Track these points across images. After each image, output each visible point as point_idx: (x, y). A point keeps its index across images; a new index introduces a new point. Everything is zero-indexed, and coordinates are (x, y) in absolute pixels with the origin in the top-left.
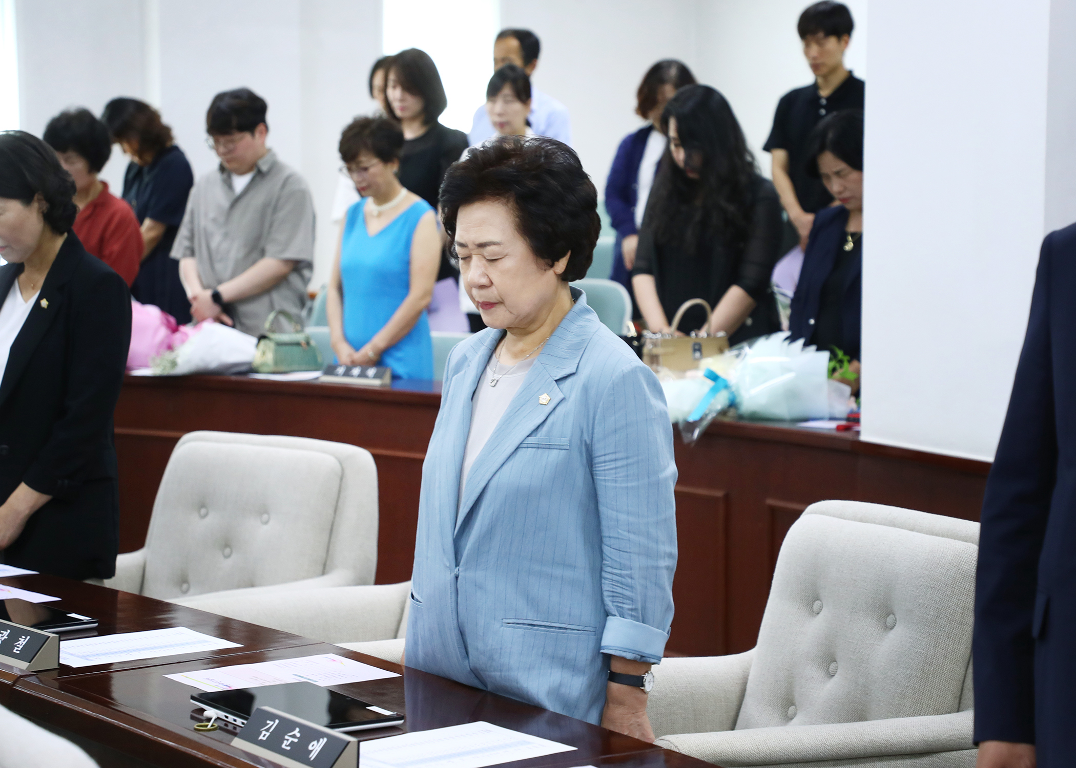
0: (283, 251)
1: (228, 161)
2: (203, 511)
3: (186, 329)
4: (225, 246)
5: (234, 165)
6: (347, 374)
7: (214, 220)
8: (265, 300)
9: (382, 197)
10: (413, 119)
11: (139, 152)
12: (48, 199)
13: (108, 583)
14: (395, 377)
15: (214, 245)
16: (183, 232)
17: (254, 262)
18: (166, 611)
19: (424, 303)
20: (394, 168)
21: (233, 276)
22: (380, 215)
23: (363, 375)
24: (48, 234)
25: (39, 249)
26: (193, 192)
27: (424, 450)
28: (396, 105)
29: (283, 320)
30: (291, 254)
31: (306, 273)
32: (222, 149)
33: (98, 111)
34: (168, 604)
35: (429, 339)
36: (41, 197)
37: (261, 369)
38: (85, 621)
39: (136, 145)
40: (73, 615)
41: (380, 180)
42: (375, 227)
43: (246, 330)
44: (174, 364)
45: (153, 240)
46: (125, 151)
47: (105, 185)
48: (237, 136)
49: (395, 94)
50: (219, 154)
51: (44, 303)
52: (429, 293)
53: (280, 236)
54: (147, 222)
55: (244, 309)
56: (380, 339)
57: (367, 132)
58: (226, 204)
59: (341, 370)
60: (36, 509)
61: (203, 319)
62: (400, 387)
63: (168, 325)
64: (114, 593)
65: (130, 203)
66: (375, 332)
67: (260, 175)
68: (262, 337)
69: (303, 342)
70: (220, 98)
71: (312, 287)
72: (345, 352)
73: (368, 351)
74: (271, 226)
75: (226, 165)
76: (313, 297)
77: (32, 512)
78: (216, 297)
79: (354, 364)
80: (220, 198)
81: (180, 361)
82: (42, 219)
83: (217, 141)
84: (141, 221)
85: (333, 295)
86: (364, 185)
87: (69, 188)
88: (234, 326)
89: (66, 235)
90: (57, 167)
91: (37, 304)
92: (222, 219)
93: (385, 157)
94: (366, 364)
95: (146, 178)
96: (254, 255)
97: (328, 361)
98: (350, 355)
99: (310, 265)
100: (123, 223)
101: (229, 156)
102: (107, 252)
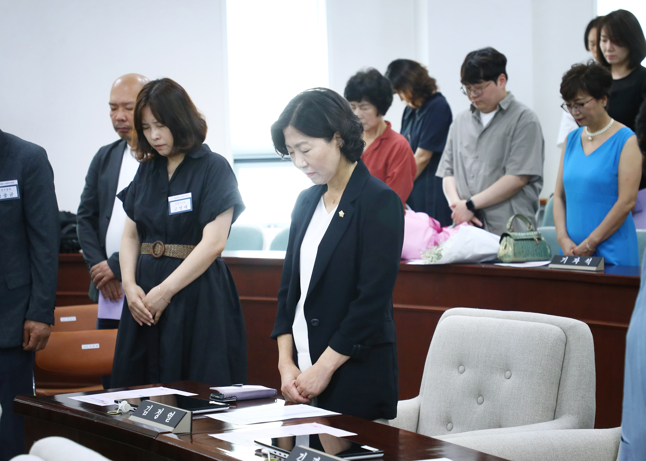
0: (519, 169)
1: (477, 103)
2: (461, 368)
3: (448, 229)
4: (475, 166)
5: (482, 106)
6: (570, 262)
7: (467, 147)
8: (507, 206)
9: (595, 126)
10: (620, 64)
11: (412, 100)
12: (344, 137)
13: (392, 423)
14: (608, 264)
15: (467, 166)
16: (445, 157)
17: (497, 179)
18: (434, 445)
19: (630, 206)
20: (604, 103)
21: (481, 190)
22: (593, 139)
23: (582, 263)
24: (344, 162)
25: (337, 174)
26: (452, 126)
27: (628, 321)
28: (606, 54)
29: (519, 220)
30: (525, 171)
31: (537, 185)
32: (473, 94)
33: (383, 70)
34: (435, 440)
35: (635, 233)
36: (338, 136)
37: (505, 259)
38: (374, 452)
39: (410, 94)
40: (366, 447)
41: (593, 112)
42: (589, 148)
43: (493, 230)
44: (439, 256)
45: (423, 163)
46: (402, 99)
47: (388, 123)
48: (484, 84)
49: (605, 46)
50: (470, 98)
51: (341, 214)
52: (634, 198)
53: (517, 158)
54: (419, 150)
55: (490, 213)
56: (595, 235)
57: (583, 76)
58: (476, 135)
59: (565, 259)
60: (338, 366)
61: (461, 223)
62: (612, 272)
63: (435, 227)
64: (396, 430)
65: (406, 137)
66: (591, 230)
67: (501, 112)
68: (504, 235)
69: (535, 238)
70: (471, 56)
71: (543, 195)
72: (568, 245)
73: (586, 244)
74: (510, 150)
75: (475, 105)
76: (543, 203)
77: (336, 369)
78: (470, 205)
79: (575, 255)
80: (472, 130)
81: (443, 253)
82: (339, 152)
83: (469, 88)
84: (414, 151)
85: (557, 201)
86: (581, 116)
87: (358, 129)
88: (483, 228)
89: (356, 162)
90: (350, 114)
91: (337, 213)
92: (473, 147)
93: (597, 95)
94: (584, 255)
95: (418, 118)
96: (498, 172)
97: (555, 252)
98: (572, 248)
99: (540, 179)
100: (402, 152)
101: (477, 100)
102: (390, 174)
